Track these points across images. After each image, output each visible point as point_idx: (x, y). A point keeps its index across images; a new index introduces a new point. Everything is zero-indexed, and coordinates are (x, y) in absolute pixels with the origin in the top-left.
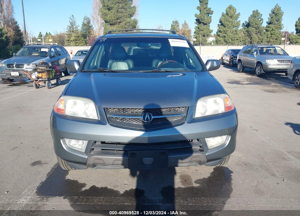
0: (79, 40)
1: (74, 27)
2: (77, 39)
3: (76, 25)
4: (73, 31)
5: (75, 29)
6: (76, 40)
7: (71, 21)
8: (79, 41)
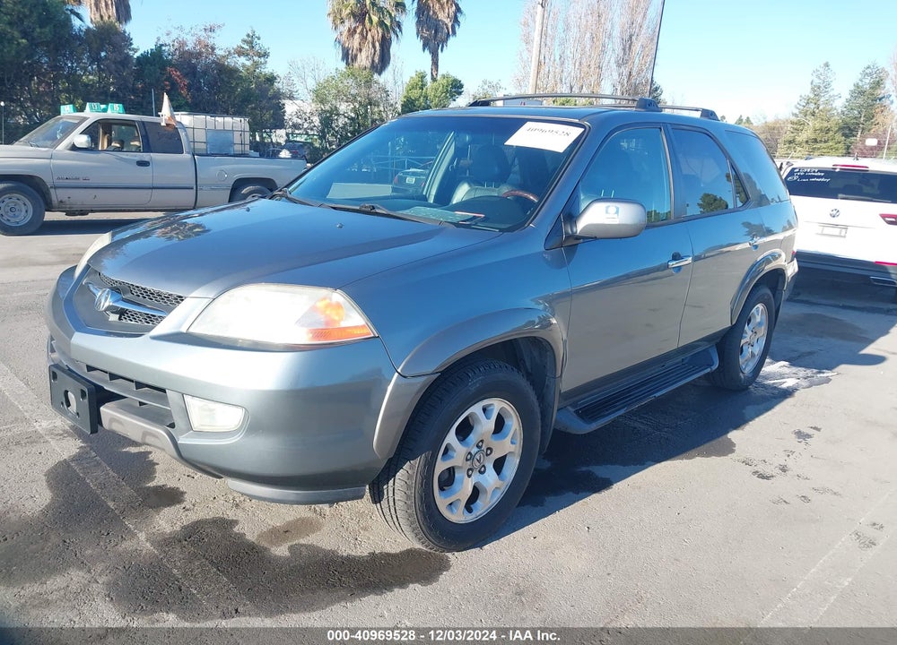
0: (825, 142)
1: (822, 99)
2: (819, 139)
3: (831, 93)
4: (813, 114)
5: (821, 108)
6: (815, 141)
7: (817, 81)
8: (823, 145)
